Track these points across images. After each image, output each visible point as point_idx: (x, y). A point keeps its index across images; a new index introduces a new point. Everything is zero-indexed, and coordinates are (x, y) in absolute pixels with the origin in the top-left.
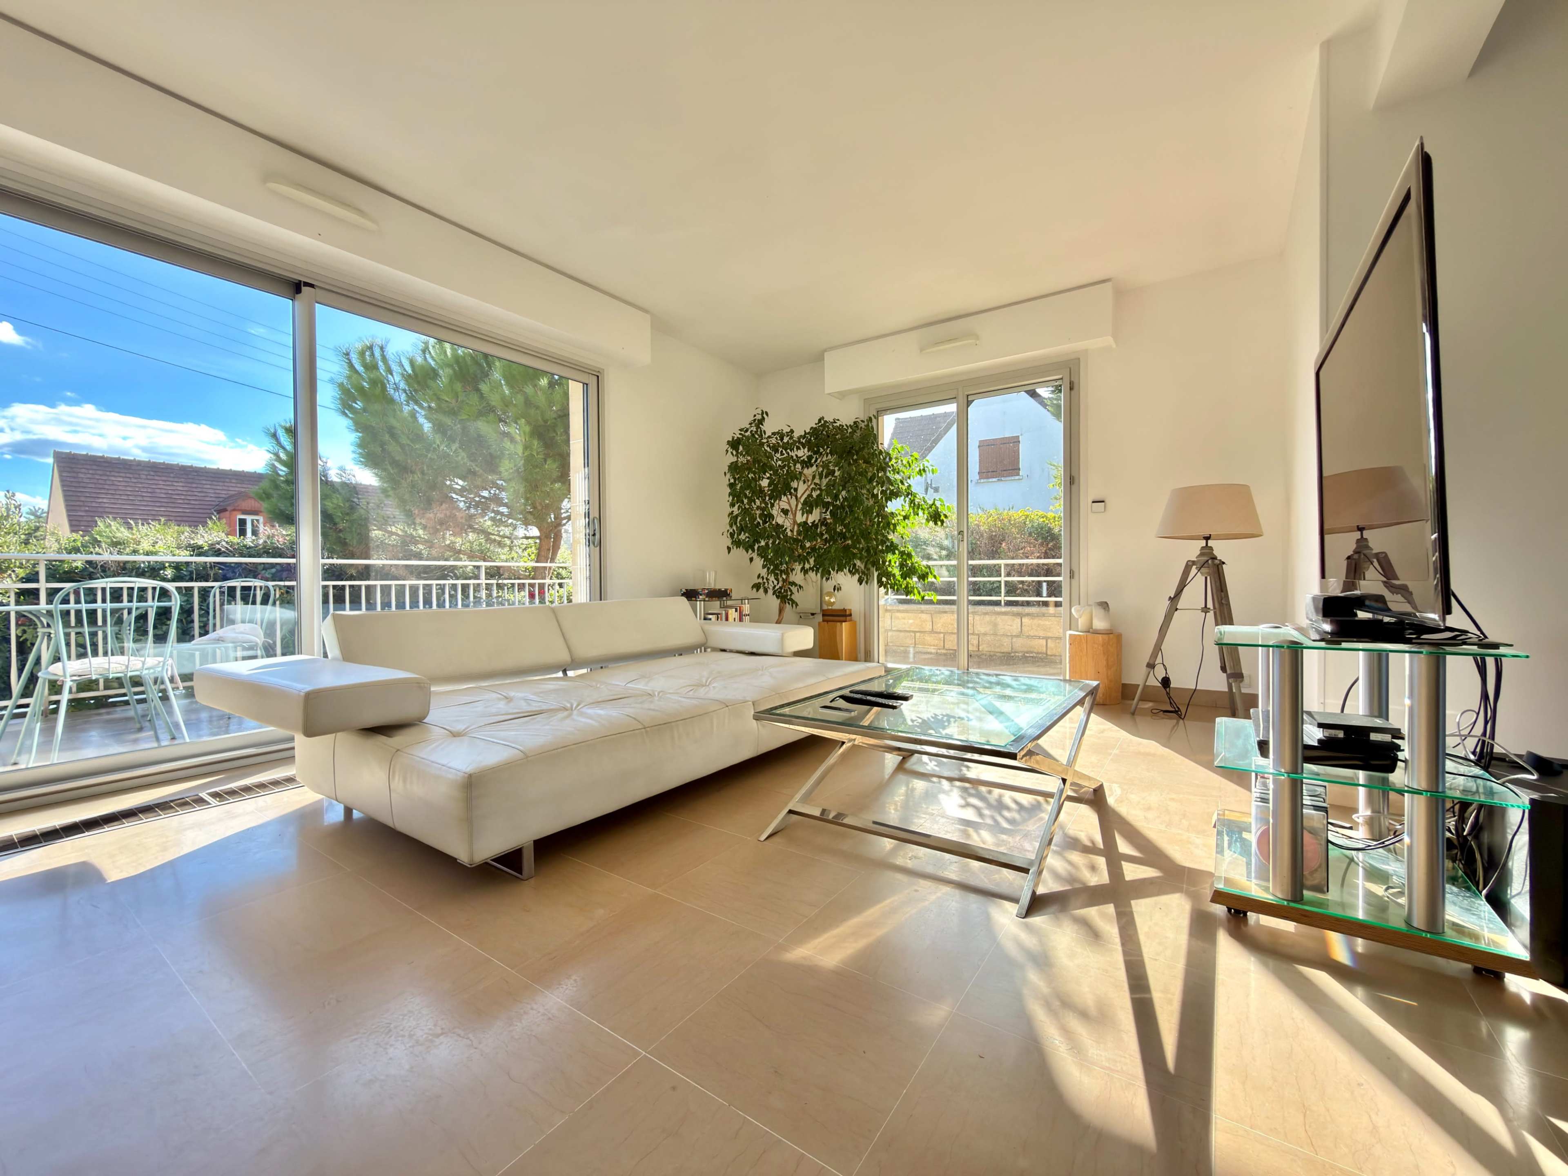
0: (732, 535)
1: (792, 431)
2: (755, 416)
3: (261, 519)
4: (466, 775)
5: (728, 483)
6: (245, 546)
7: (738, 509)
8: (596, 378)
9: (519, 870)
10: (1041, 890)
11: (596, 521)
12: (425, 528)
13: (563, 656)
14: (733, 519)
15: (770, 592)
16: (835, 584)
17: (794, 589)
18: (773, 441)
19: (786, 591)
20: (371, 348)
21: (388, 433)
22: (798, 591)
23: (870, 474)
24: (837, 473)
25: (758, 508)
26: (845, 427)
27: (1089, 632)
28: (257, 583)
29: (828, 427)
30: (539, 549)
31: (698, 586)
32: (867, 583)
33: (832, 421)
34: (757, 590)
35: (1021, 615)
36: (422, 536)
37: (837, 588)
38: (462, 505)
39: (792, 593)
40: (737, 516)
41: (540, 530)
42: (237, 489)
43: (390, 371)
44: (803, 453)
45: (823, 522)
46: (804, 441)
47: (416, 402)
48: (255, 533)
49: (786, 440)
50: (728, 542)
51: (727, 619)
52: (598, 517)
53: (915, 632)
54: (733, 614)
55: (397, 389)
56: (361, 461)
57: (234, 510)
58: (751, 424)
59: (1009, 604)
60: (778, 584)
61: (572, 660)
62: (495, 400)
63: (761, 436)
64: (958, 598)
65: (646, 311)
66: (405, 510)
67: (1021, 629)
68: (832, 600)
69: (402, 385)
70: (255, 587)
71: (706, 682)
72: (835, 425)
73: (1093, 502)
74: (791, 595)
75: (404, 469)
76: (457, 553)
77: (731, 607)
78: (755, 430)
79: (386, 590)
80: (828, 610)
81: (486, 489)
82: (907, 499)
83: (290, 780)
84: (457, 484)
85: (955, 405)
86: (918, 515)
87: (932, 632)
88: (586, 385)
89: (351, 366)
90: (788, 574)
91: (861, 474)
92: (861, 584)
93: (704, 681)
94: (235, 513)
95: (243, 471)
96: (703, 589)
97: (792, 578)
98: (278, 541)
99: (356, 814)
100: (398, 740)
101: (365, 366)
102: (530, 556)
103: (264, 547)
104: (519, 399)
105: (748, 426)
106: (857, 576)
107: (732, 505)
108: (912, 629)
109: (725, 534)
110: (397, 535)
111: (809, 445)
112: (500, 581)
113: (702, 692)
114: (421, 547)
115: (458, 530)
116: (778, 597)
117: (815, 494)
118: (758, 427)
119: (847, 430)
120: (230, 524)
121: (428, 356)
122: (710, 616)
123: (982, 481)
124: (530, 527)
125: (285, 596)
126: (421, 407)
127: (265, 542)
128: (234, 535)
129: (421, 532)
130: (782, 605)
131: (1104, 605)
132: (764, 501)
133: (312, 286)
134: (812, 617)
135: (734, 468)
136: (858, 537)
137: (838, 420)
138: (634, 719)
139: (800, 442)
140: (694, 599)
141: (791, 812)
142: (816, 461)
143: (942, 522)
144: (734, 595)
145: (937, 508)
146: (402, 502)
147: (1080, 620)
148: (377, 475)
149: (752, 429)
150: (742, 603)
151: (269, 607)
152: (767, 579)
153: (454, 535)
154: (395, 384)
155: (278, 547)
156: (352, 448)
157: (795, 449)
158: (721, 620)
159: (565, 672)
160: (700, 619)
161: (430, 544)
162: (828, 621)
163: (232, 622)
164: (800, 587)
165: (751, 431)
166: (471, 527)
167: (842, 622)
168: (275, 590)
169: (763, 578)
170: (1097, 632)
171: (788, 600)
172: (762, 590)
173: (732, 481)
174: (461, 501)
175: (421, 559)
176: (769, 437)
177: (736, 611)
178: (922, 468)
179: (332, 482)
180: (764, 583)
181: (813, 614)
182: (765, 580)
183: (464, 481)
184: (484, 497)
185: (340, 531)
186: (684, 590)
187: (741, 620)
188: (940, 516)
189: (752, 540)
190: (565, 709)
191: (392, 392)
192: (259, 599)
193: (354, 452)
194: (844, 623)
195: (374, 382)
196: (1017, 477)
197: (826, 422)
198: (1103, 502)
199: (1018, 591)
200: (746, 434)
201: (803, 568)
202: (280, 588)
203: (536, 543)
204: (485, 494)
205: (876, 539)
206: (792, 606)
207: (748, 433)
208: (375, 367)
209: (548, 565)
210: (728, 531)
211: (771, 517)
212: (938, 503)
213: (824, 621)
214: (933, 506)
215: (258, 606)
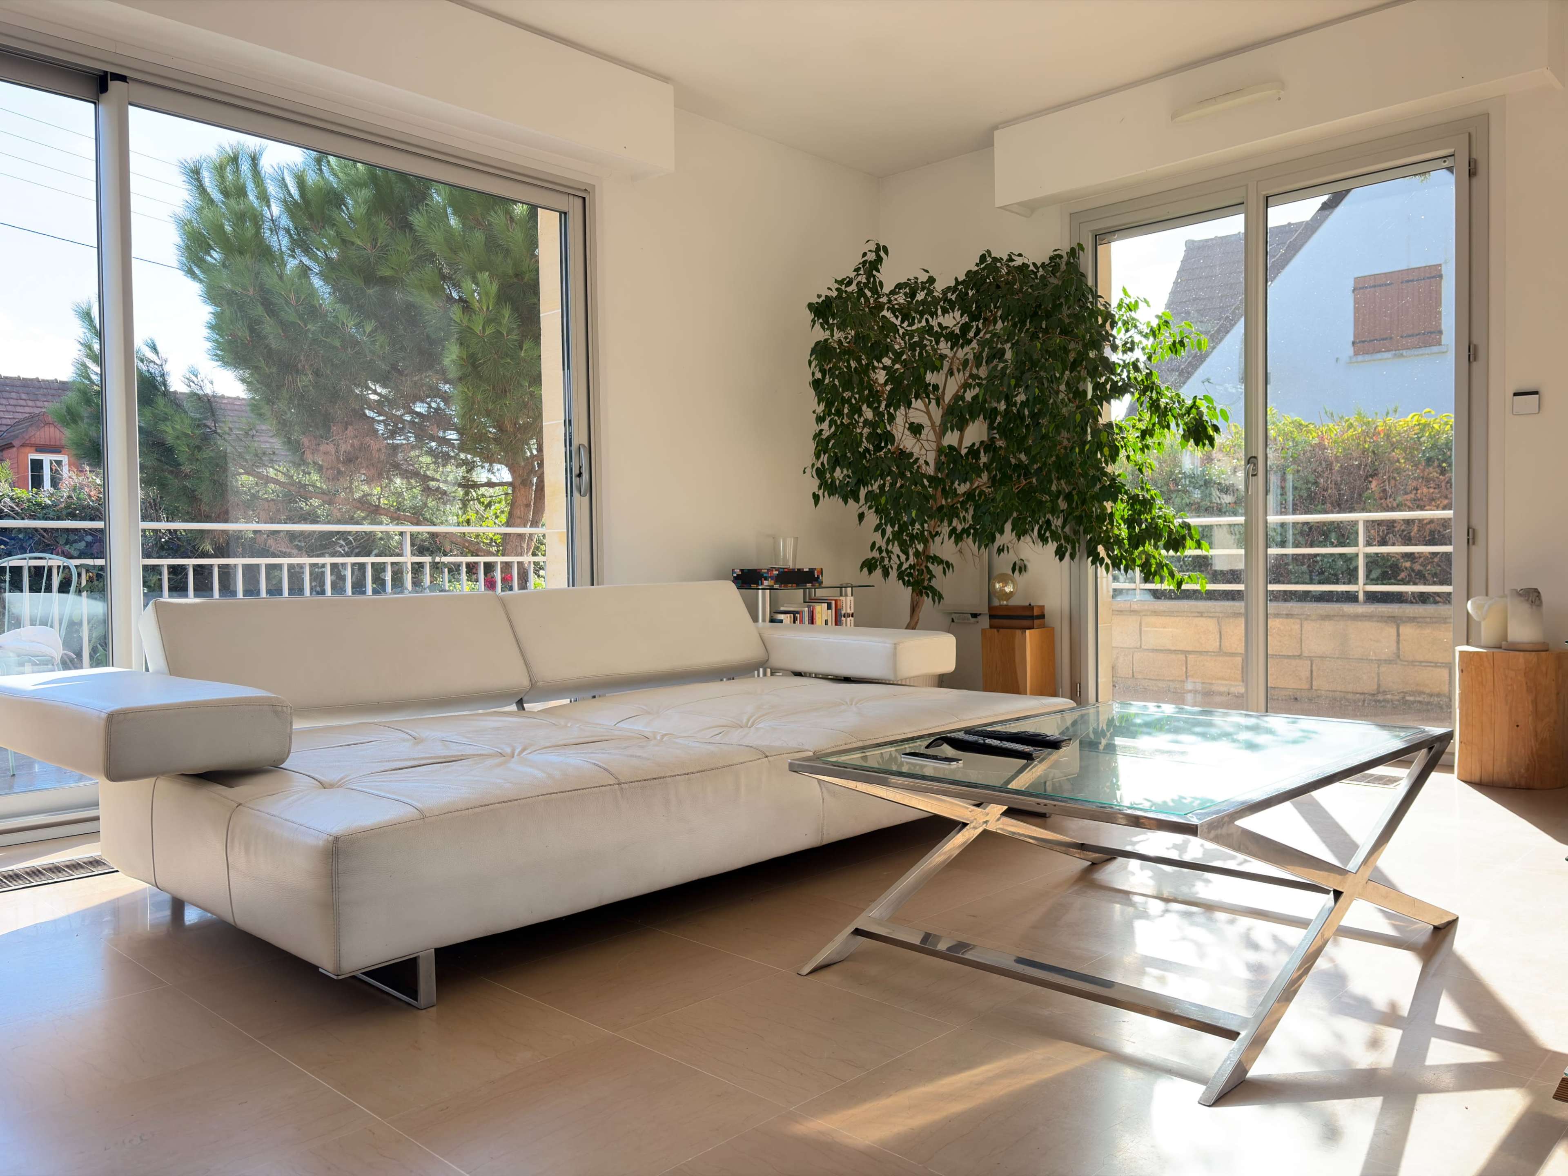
0: (820, 473)
1: (932, 280)
2: (865, 255)
3: (64, 458)
4: (331, 838)
5: (810, 379)
6: (39, 504)
7: (830, 427)
8: (579, 202)
9: (413, 993)
10: (1257, 1070)
11: (582, 450)
12: (320, 469)
13: (518, 678)
14: (821, 445)
15: (893, 574)
16: (1016, 559)
17: (936, 569)
18: (901, 299)
19: (921, 572)
20: (234, 160)
21: (262, 304)
22: (945, 573)
23: (1072, 356)
24: (1009, 355)
25: (866, 423)
26: (1032, 268)
27: (1500, 648)
28: (54, 561)
29: (998, 270)
30: (512, 505)
31: (763, 565)
32: (1072, 557)
33: (1005, 258)
34: (870, 572)
35: (1396, 620)
36: (319, 485)
37: (1020, 568)
38: (381, 428)
39: (932, 576)
40: (828, 440)
41: (512, 470)
42: (27, 410)
43: (264, 197)
44: (952, 320)
45: (989, 446)
46: (953, 297)
47: (307, 251)
48: (55, 483)
49: (920, 296)
50: (813, 484)
51: (812, 621)
52: (586, 444)
53: (1186, 653)
54: (822, 612)
55: (275, 230)
56: (216, 355)
57: (23, 445)
58: (857, 270)
59: (1373, 598)
60: (907, 559)
61: (533, 684)
62: (435, 240)
63: (874, 291)
64: (1246, 587)
65: (665, 79)
66: (289, 441)
67: (1398, 649)
68: (1009, 589)
69: (285, 221)
70: (50, 569)
71: (748, 720)
72: (1011, 264)
73: (1515, 394)
74: (930, 580)
75: (289, 367)
76: (374, 512)
77: (820, 601)
78: (864, 280)
79: (251, 572)
80: (1001, 607)
81: (422, 401)
82: (1145, 399)
83: (96, 863)
84: (375, 392)
85: (1242, 217)
86: (1168, 427)
87: (1221, 652)
88: (563, 214)
89: (202, 190)
90: (926, 542)
91: (1052, 354)
92: (1061, 559)
93: (745, 721)
94: (27, 449)
95: (37, 379)
96: (771, 570)
97: (936, 548)
98: (90, 496)
99: (191, 916)
100: (243, 790)
101: (226, 193)
102: (497, 517)
103: (68, 507)
104: (479, 236)
105: (852, 275)
106: (1052, 546)
107: (820, 419)
108: (1181, 647)
109: (808, 470)
110: (276, 482)
111: (962, 302)
112: (437, 559)
113: (735, 736)
114: (315, 502)
115: (373, 471)
116: (907, 584)
117: (969, 396)
118: (869, 275)
119: (1035, 274)
120: (16, 467)
121: (325, 169)
122: (781, 617)
123: (1360, 358)
124: (497, 466)
125: (96, 583)
126: (314, 257)
127: (70, 497)
128: (24, 486)
129: (315, 477)
130: (916, 598)
131: (1532, 596)
132: (876, 410)
133: (123, 78)
134: (973, 620)
135: (821, 351)
136: (1049, 471)
137: (1020, 255)
138: (605, 769)
139: (945, 299)
140: (754, 586)
141: (857, 932)
142: (977, 333)
143: (1211, 440)
144: (826, 580)
145: (1200, 414)
146: (284, 427)
147: (1483, 624)
148: (243, 380)
149: (859, 279)
150: (841, 595)
151: (71, 597)
152: (888, 552)
153: (368, 481)
154: (272, 220)
155: (89, 506)
156: (206, 332)
157: (939, 312)
158: (801, 622)
159: (520, 703)
160: (764, 620)
161: (329, 497)
162: (998, 628)
163: (17, 623)
164: (948, 565)
165: (858, 283)
166: (397, 466)
167: (1025, 628)
168: (79, 575)
169: (880, 549)
170: (1514, 648)
171: (925, 588)
172: (878, 572)
173: (818, 375)
174: (379, 422)
175: (314, 522)
176: (893, 292)
177: (829, 608)
178: (1178, 339)
179: (175, 393)
180: (883, 558)
181: (975, 616)
182: (884, 554)
183: (384, 386)
184: (419, 414)
185: (187, 476)
186: (738, 571)
187: (838, 622)
188: (1206, 428)
189: (852, 481)
190: (502, 755)
191: (268, 233)
192: (56, 582)
193: (208, 339)
194: (1028, 632)
195: (240, 218)
196: (1435, 349)
197: (995, 260)
198: (1536, 393)
199: (1402, 575)
200: (849, 289)
201: (953, 531)
202: (88, 569)
203: (506, 494)
204: (420, 408)
205: (1085, 475)
206: (934, 601)
207: (853, 288)
208: (241, 192)
209: (527, 530)
210: (813, 465)
211: (889, 437)
212: (1203, 406)
213: (991, 627)
214: (1194, 411)
215: (55, 595)
